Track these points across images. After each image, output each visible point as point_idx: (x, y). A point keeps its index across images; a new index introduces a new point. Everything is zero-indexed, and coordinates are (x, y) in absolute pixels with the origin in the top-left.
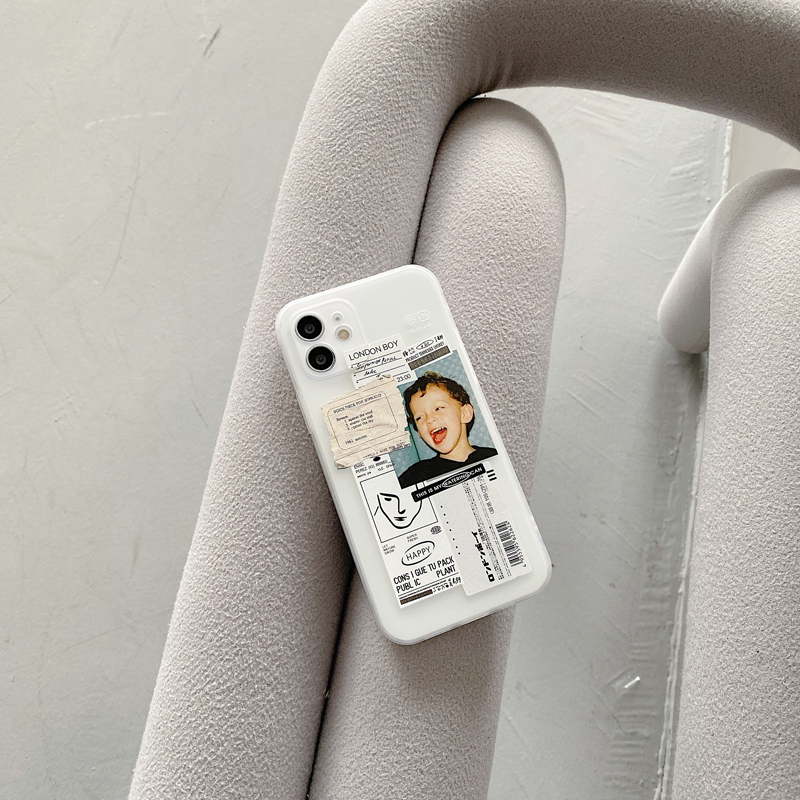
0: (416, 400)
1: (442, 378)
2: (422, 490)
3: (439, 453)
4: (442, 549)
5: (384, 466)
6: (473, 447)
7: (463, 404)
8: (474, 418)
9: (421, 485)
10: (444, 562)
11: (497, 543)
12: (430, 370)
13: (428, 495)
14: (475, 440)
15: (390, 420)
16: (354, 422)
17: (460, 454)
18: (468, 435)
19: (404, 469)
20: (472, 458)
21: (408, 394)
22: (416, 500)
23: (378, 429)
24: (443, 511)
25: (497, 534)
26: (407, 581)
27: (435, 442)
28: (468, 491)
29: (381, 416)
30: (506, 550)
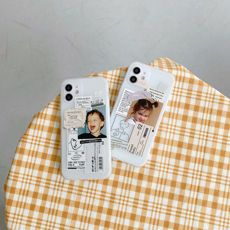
0: (90, 116)
1: (99, 112)
2: (83, 141)
3: (91, 132)
4: (83, 158)
5: (76, 131)
6: (101, 134)
7: (102, 121)
8: (104, 126)
9: (83, 140)
10: (82, 162)
11: (98, 162)
12: (96, 109)
13: (84, 143)
14: (102, 132)
15: (81, 119)
16: (72, 117)
17: (96, 135)
18: (100, 130)
19: (80, 134)
20: (99, 137)
21: (88, 114)
22: (81, 143)
23: (77, 121)
24: (87, 148)
25: (99, 159)
26: (71, 164)
27: (91, 129)
28: (95, 145)
29: (79, 118)
30: (100, 165)
